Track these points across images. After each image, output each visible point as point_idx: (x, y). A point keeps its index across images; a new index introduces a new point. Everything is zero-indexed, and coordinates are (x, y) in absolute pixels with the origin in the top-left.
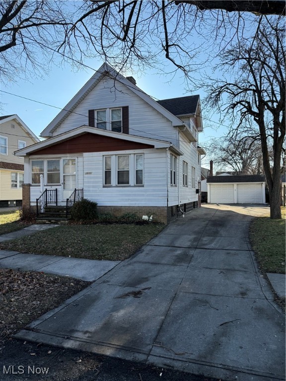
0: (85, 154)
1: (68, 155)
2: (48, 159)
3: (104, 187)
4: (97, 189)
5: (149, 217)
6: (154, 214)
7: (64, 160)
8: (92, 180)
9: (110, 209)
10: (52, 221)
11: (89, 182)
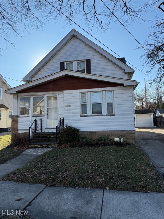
0: (65, 92)
1: (51, 93)
2: (34, 96)
3: (81, 116)
4: (75, 118)
5: (120, 139)
6: (123, 136)
7: (47, 96)
8: (71, 111)
9: (87, 134)
10: (43, 145)
11: (68, 113)
